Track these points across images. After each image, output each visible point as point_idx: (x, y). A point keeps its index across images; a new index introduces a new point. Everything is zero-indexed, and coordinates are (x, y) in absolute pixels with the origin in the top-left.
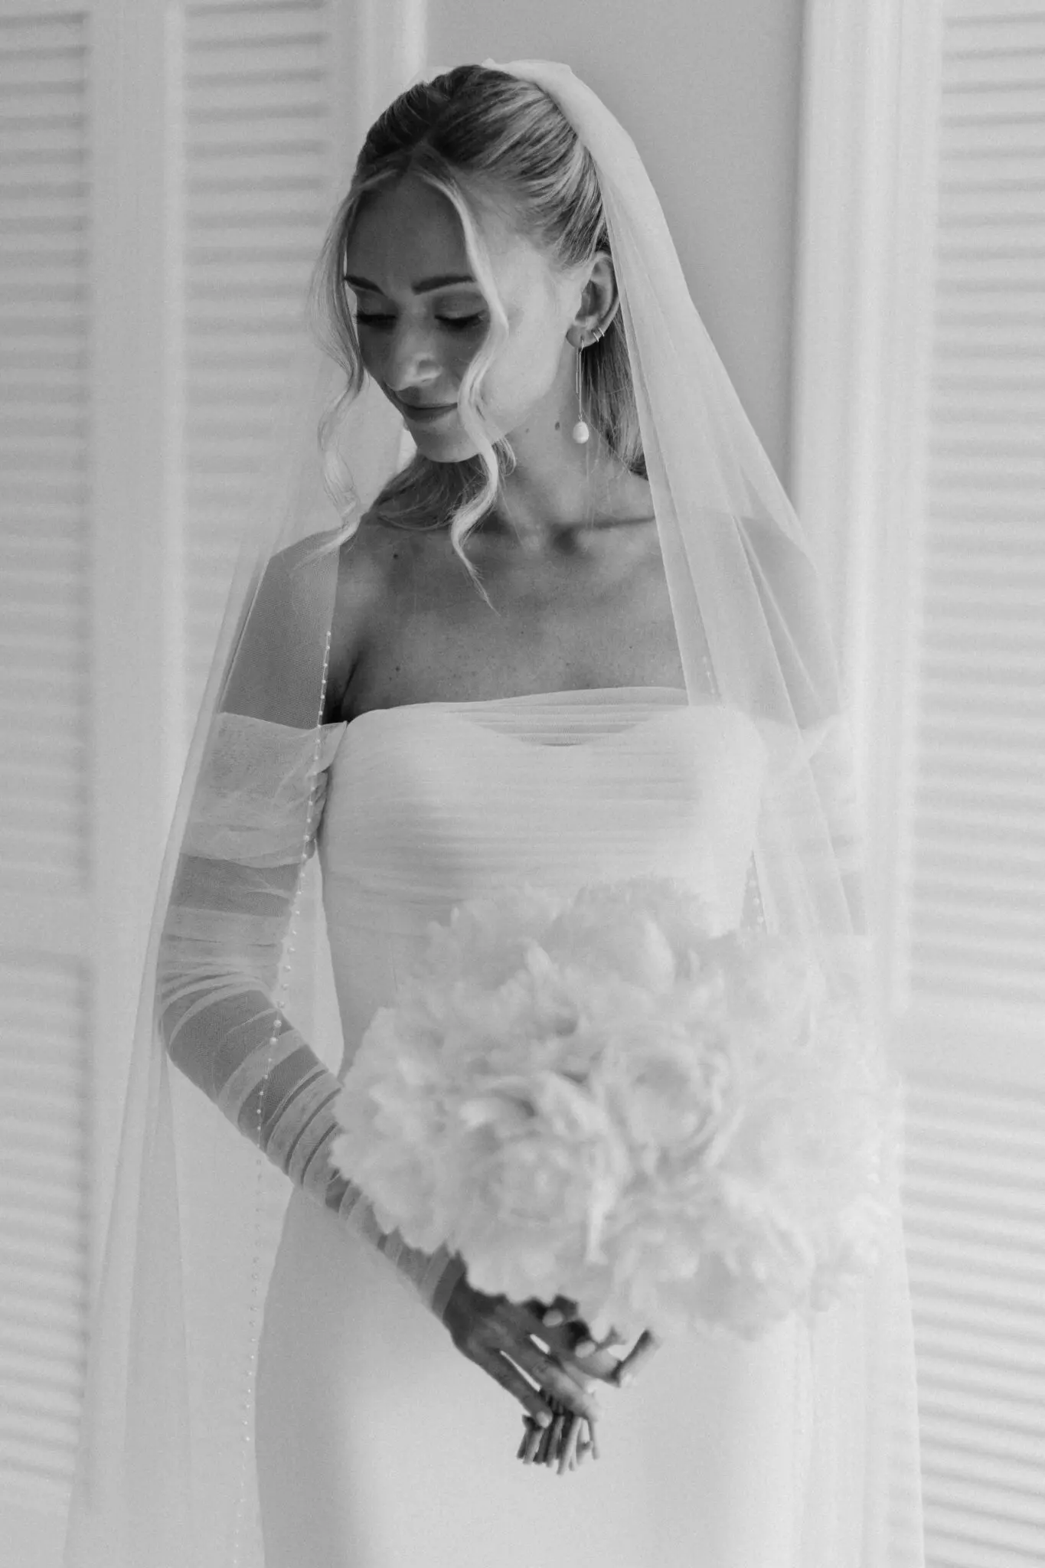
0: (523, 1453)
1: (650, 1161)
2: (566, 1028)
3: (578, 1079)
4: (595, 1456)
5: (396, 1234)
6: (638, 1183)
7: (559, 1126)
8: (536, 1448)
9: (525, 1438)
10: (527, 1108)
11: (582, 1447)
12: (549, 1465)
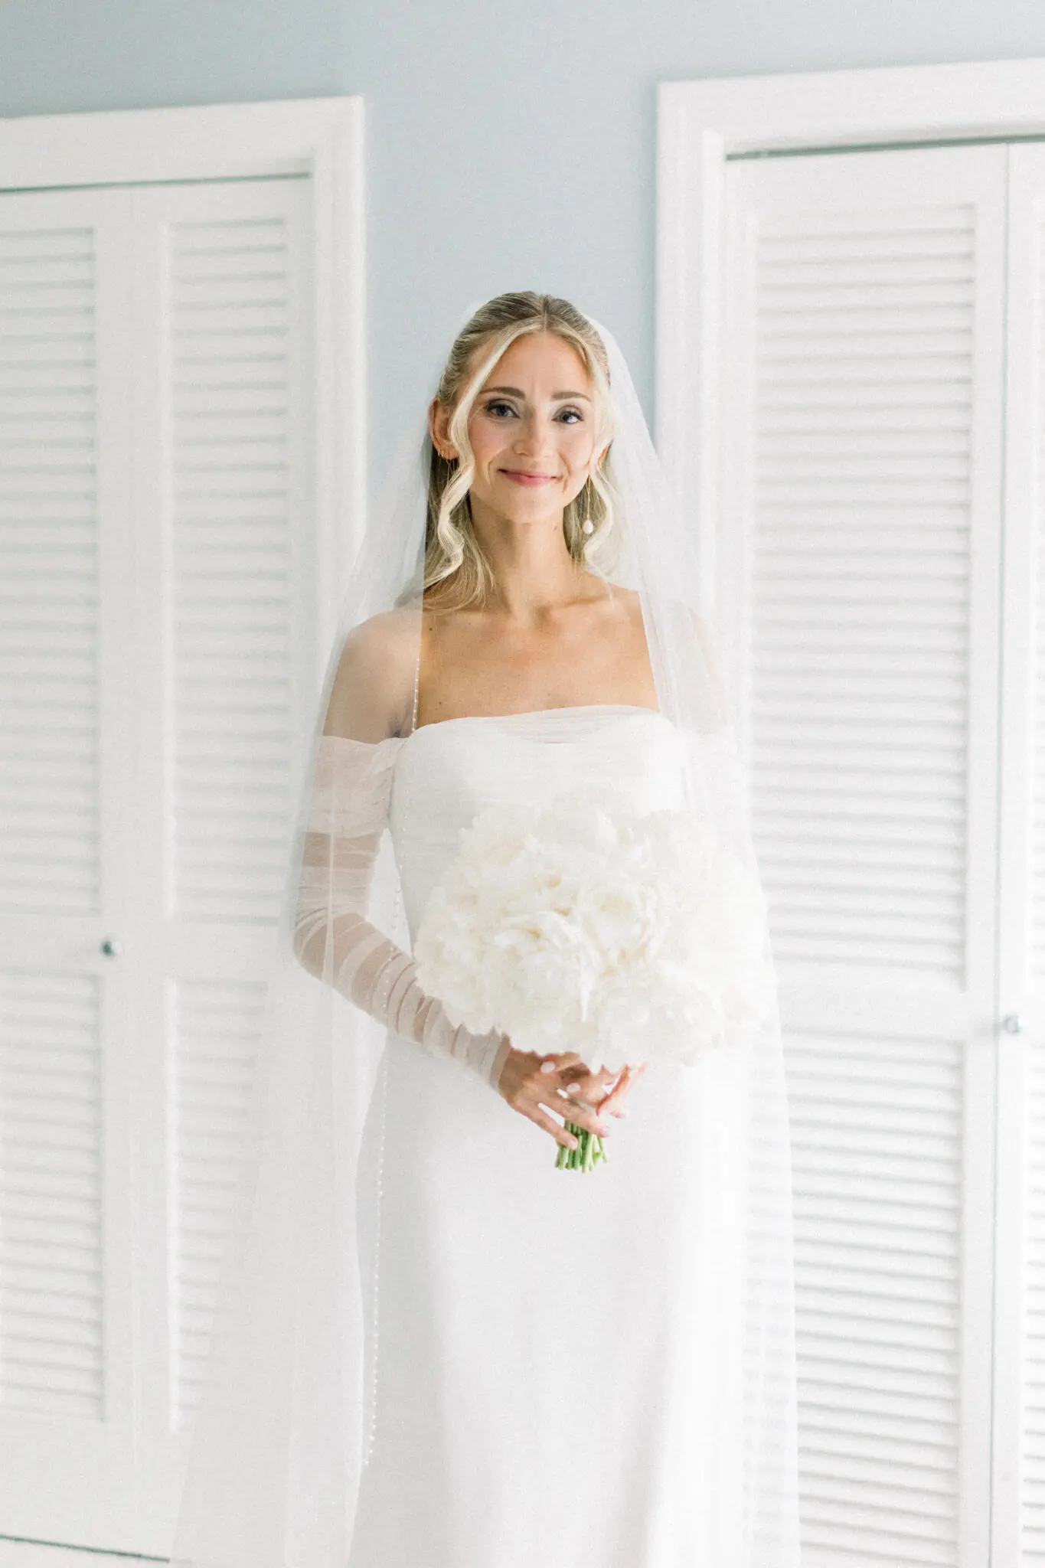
0: (558, 1163)
1: (614, 956)
2: (554, 883)
3: (565, 913)
4: (605, 1161)
5: (462, 1028)
6: (609, 971)
7: (556, 941)
8: (566, 1159)
9: (558, 1155)
10: (536, 934)
11: (596, 1155)
12: (576, 1169)
